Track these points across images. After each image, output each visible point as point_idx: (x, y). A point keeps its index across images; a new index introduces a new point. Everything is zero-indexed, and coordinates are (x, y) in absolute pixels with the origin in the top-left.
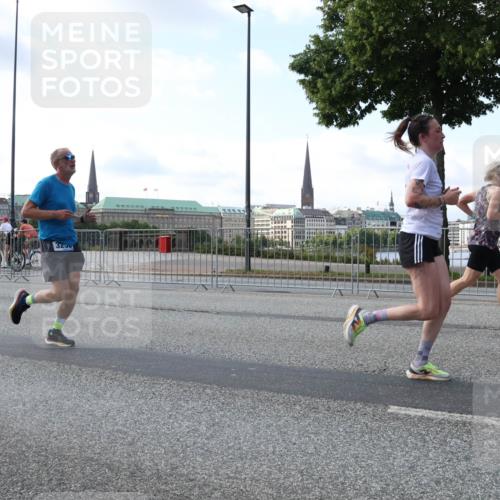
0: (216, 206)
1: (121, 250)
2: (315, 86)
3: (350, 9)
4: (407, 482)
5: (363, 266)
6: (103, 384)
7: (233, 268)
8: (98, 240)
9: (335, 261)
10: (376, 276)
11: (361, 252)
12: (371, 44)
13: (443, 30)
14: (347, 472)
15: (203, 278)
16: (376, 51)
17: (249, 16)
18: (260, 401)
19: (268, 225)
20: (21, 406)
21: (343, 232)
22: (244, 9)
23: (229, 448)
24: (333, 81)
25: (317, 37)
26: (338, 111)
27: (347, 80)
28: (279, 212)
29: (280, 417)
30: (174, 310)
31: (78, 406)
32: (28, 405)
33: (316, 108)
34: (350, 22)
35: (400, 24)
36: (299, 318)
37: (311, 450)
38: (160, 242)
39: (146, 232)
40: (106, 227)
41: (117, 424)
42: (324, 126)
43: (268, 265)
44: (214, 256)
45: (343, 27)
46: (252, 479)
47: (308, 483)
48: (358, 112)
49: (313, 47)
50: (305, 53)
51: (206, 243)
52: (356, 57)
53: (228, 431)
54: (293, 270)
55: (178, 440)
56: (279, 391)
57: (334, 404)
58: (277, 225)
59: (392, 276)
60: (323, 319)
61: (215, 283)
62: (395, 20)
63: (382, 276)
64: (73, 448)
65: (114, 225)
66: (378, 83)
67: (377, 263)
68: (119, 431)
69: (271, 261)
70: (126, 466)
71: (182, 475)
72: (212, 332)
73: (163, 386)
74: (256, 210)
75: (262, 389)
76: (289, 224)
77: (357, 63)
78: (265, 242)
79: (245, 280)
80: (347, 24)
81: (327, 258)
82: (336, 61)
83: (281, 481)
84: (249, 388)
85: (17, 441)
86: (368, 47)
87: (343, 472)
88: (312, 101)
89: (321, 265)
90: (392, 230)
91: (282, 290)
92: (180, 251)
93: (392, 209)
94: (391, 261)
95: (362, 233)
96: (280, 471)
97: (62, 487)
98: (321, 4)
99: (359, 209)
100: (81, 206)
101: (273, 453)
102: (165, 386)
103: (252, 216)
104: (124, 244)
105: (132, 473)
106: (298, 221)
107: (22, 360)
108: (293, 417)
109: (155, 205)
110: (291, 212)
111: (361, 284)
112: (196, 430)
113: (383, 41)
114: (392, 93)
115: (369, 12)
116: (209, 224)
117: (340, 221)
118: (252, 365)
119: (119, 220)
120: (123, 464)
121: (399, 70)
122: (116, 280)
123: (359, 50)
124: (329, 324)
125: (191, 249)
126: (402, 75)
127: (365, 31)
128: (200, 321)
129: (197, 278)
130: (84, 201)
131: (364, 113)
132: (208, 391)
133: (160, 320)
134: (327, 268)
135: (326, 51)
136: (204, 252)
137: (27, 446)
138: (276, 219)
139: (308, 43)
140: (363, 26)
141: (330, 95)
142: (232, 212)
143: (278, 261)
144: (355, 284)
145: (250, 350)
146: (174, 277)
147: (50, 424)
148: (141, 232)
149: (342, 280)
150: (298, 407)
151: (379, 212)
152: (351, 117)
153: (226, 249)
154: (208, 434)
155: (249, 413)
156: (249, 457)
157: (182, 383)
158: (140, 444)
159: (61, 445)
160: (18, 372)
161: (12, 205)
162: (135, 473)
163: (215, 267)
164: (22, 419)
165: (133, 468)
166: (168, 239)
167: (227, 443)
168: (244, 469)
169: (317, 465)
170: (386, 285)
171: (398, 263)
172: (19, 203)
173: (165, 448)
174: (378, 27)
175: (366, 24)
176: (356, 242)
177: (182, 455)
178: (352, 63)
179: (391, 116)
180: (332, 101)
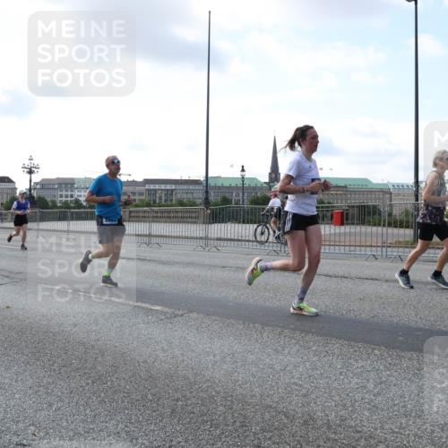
0: (385, 182)
6: (282, 342)
7: (401, 240)
15: (374, 249)
17: (416, 4)
20: (211, 357)
23: (395, 405)
30: (346, 277)
31: (261, 360)
32: (218, 357)
38: (334, 216)
41: (293, 377)
44: (385, 229)
46: (415, 435)
51: (377, 217)
53: (394, 389)
55: (348, 395)
61: (384, 253)
64: (255, 396)
68: (295, 384)
70: (300, 415)
71: (351, 427)
72: (381, 298)
73: (336, 346)
83: (443, 440)
84: (415, 351)
85: (208, 387)
92: (353, 224)
96: (442, 430)
97: (245, 428)
100: (265, 185)
103: (420, 191)
105: (306, 422)
107: (214, 318)
112: (365, 387)
116: (379, 199)
118: (418, 330)
120: (297, 413)
125: (362, 222)
128: (369, 288)
129: (368, 249)
132: (377, 352)
133: (334, 287)
136: (375, 225)
137: (216, 391)
142: (400, 187)
145: (416, 315)
146: (347, 248)
147: (236, 374)
153: (395, 222)
154: (376, 391)
155: (414, 375)
156: (413, 414)
157: (352, 343)
158: (313, 396)
159: (244, 392)
160: (210, 328)
161: (206, 185)
162: (309, 421)
163: (385, 238)
164: (213, 368)
165: (306, 417)
166: (342, 213)
167: (392, 400)
168: (408, 425)
172: (212, 184)
173: (335, 401)
177: (350, 409)
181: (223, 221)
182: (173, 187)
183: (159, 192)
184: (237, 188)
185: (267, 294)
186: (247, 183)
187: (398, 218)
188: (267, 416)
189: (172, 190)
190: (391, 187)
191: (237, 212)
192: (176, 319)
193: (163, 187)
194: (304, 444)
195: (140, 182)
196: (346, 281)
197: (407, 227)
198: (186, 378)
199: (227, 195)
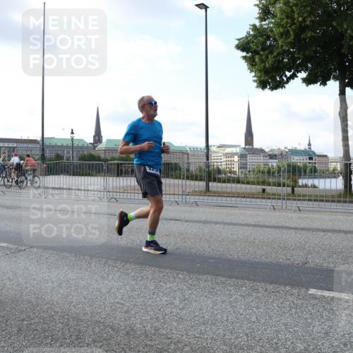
1: (118, 176)
2: (254, 61)
3: (278, 5)
4: (323, 344)
5: (290, 189)
6: (107, 270)
7: (197, 190)
8: (103, 169)
9: (270, 185)
10: (299, 196)
11: (288, 178)
12: (293, 30)
13: (346, 20)
14: (280, 335)
15: (176, 196)
16: (297, 35)
17: (206, 11)
18: (218, 283)
19: (221, 159)
20: (50, 284)
21: (275, 165)
22: (203, 6)
23: (195, 316)
24: (267, 57)
25: (254, 26)
26: (271, 78)
27: (276, 56)
28: (228, 150)
29: (231, 296)
31: (90, 285)
32: (55, 283)
33: (255, 76)
34: (278, 15)
35: (314, 15)
36: (244, 225)
37: (254, 319)
40: (107, 160)
41: (116, 298)
42: (260, 89)
43: (222, 188)
44: (184, 181)
45: (273, 18)
46: (212, 338)
47: (252, 343)
48: (285, 79)
49: (252, 33)
50: (247, 37)
51: (178, 172)
52: (283, 40)
53: (194, 304)
54: (240, 191)
55: (160, 310)
56: (230, 277)
57: (270, 287)
58: (228, 159)
59: (311, 196)
60: (261, 226)
61: (184, 200)
62: (311, 13)
63: (304, 196)
64: (87, 314)
65: (113, 159)
66: (299, 58)
67: (300, 187)
68: (118, 303)
69: (224, 185)
70: (123, 328)
71: (163, 335)
72: (183, 234)
74: (212, 149)
75: (217, 276)
76: (236, 158)
77: (284, 44)
78: (219, 171)
79: (206, 198)
80: (276, 16)
81: (263, 183)
83: (233, 341)
84: (209, 274)
85: (48, 308)
86: (292, 33)
87: (277, 335)
88: (251, 71)
89: (260, 188)
90: (310, 163)
91: (232, 205)
93: (310, 148)
94: (310, 185)
95: (289, 165)
96: (231, 333)
97: (79, 340)
98: (258, 3)
99: (286, 148)
100: (91, 145)
101: (227, 320)
102: (150, 272)
103: (210, 153)
104: (120, 172)
105: (128, 333)
106: (242, 156)
107: (51, 252)
108: (240, 295)
110: (238, 150)
111: (288, 202)
112: (172, 304)
113: (302, 29)
114: (309, 65)
115: (291, 7)
116: (179, 158)
117: (272, 156)
118: (211, 258)
119: (116, 155)
120: (121, 326)
121: (314, 49)
122: (115, 197)
123: (285, 34)
124: (265, 229)
125: (167, 176)
126: (316, 52)
127: (289, 21)
128: (174, 226)
129: (172, 196)
130: (92, 142)
131: (289, 79)
132: (180, 276)
134: (264, 190)
135: (262, 36)
136: (176, 178)
137: (55, 311)
138: (227, 155)
139: (248, 30)
140: (287, 17)
141: (264, 67)
142: (195, 150)
143: (229, 185)
144: (284, 202)
145: (209, 247)
147: (71, 297)
148: (132, 164)
149: (275, 199)
150: (244, 289)
151: (300, 150)
152: (280, 82)
153: (192, 176)
154: (181, 306)
156: (210, 323)
157: (162, 270)
158: (133, 312)
159: (78, 311)
160: (47, 260)
161: (43, 144)
162: (130, 332)
163: (184, 188)
164: (51, 293)
165: (128, 329)
167: (194, 313)
168: (206, 331)
169: (258, 330)
170: (306, 202)
171: (315, 187)
172: (47, 144)
173: (150, 315)
174: (298, 17)
175: (289, 16)
176: (284, 172)
177: (162, 321)
178: (280, 44)
179: (309, 81)
180: (266, 71)
181: (56, 173)
182: (15, 145)
183: (3, 149)
184: (67, 147)
186: (76, 144)
187: (194, 173)
188: (97, 330)
189: (14, 148)
190: (188, 150)
191: (68, 167)
192: (20, 253)
193: (6, 145)
194: (127, 350)
197: (201, 180)
198: (29, 302)
199: (59, 152)
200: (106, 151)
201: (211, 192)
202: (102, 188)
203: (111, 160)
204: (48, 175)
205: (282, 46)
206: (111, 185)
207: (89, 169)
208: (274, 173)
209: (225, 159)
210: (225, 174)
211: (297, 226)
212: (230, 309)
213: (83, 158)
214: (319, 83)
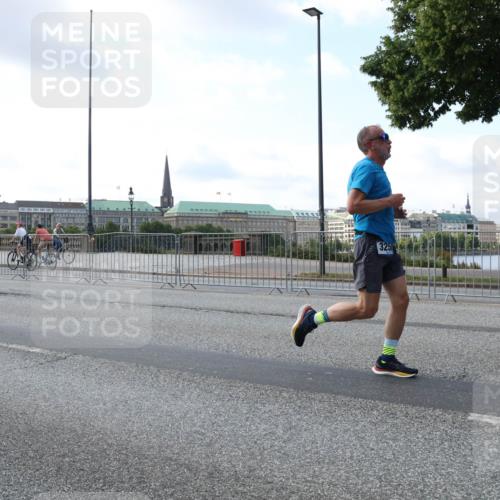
0: (288, 209)
1: (196, 253)
2: (387, 88)
3: (421, 9)
4: (489, 492)
5: (440, 270)
6: (180, 386)
7: (307, 272)
8: (174, 243)
9: (411, 265)
10: (454, 280)
11: (438, 255)
12: (444, 44)
14: (427, 480)
15: (278, 282)
16: (449, 52)
17: (319, 19)
18: (337, 405)
19: (342, 228)
20: (101, 405)
21: (418, 236)
22: (314, 12)
23: (306, 452)
24: (406, 83)
25: (387, 39)
26: (411, 112)
27: (419, 81)
29: (357, 422)
30: (249, 313)
31: (157, 406)
32: (109, 405)
33: (389, 110)
34: (422, 22)
35: (474, 22)
37: (389, 456)
38: (234, 245)
39: (221, 236)
40: (181, 231)
41: (195, 425)
42: (397, 129)
44: (289, 260)
45: (414, 27)
46: (330, 483)
47: (388, 490)
48: (432, 114)
49: (384, 49)
50: (377, 55)
51: (280, 247)
52: (428, 58)
53: (305, 434)
55: (256, 442)
56: (356, 396)
57: (412, 411)
59: (470, 280)
61: (289, 287)
62: (468, 19)
63: (460, 281)
64: (153, 447)
65: (189, 229)
66: (451, 84)
67: (455, 267)
68: (197, 432)
70: (204, 467)
71: (260, 477)
73: (239, 389)
74: (329, 214)
75: (338, 394)
77: (430, 64)
78: (339, 246)
79: (320, 283)
80: (418, 24)
82: (408, 62)
83: (359, 487)
84: (326, 392)
85: (99, 439)
86: (441, 47)
87: (423, 479)
88: (384, 103)
90: (468, 233)
92: (255, 254)
93: (469, 212)
94: (469, 265)
95: (438, 237)
96: (358, 476)
97: (143, 485)
98: (392, 5)
99: (434, 212)
100: (156, 210)
101: (351, 458)
102: (242, 388)
103: (325, 220)
104: (198, 248)
105: (211, 475)
107: (102, 360)
108: (371, 422)
109: (229, 209)
111: (438, 288)
112: (274, 433)
113: (456, 41)
114: (467, 93)
115: (441, 11)
116: (282, 227)
117: (415, 224)
118: (329, 369)
119: (194, 224)
120: (201, 465)
121: (474, 70)
122: (191, 282)
123: (432, 50)
125: (265, 253)
126: (476, 74)
127: (437, 30)
128: (275, 324)
129: (272, 282)
130: (159, 205)
131: (438, 114)
132: (285, 394)
133: (236, 323)
135: (398, 52)
136: (278, 256)
137: (108, 444)
138: (350, 222)
139: (378, 44)
140: (435, 26)
141: (402, 96)
142: (304, 216)
144: (432, 288)
145: (326, 354)
146: (249, 281)
147: (130, 424)
148: (216, 236)
149: (418, 284)
150: (375, 412)
151: (454, 215)
152: (425, 118)
153: (300, 253)
154: (285, 437)
155: (326, 417)
156: (327, 461)
157: (258, 386)
158: (218, 446)
159: (141, 444)
160: (98, 372)
161: (90, 209)
162: (214, 474)
163: (289, 270)
164: (103, 418)
165: (210, 469)
166: (243, 243)
167: (304, 447)
168: (321, 473)
169: (396, 471)
170: (464, 289)
171: (476, 267)
172: (97, 208)
173: (241, 450)
174: (450, 26)
175: (438, 23)
176: (432, 245)
177: (259, 458)
178: (425, 64)
179: (465, 116)
180: (405, 103)
181: (109, 249)
182: (51, 211)
183: (35, 216)
184: (124, 212)
185: (162, 332)
186: (136, 208)
187: (303, 248)
188: (167, 469)
189: (50, 215)
191: (125, 240)
192: (59, 363)
193: (39, 210)
195: (11, 204)
196: (249, 316)
197: (313, 258)
198: (72, 430)
199: (113, 221)
200: (178, 217)
201: (328, 275)
202: (174, 270)
203: (186, 231)
204: (98, 252)
205: (427, 67)
206: (186, 267)
207: (155, 243)
208: (417, 247)
209: (348, 229)
210: (347, 250)
211: (451, 323)
212: (355, 442)
213: (146, 228)
214: (481, 119)
